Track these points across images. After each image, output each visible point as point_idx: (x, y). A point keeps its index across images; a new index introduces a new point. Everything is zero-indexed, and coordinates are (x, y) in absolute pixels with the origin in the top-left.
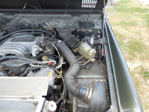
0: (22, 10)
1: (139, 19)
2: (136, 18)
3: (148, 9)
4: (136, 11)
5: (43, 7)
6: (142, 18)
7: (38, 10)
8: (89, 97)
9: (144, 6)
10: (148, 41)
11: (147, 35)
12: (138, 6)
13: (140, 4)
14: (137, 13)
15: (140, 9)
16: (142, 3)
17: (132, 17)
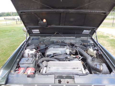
0: (53, 35)
1: (104, 42)
2: (102, 41)
3: (108, 36)
4: (101, 37)
5: (63, 34)
6: (107, 41)
7: (61, 35)
8: (101, 69)
9: (105, 35)
10: (114, 54)
11: (112, 51)
12: (102, 35)
13: (102, 33)
14: (102, 38)
15: (103, 36)
16: (103, 33)
17: (100, 41)
